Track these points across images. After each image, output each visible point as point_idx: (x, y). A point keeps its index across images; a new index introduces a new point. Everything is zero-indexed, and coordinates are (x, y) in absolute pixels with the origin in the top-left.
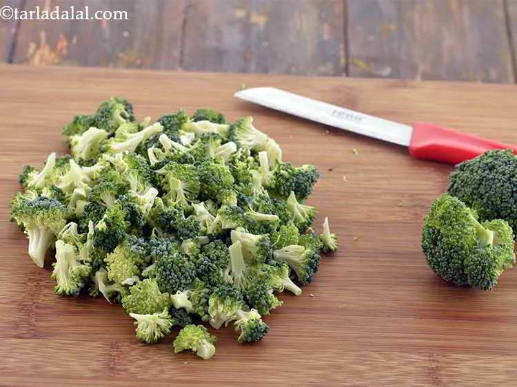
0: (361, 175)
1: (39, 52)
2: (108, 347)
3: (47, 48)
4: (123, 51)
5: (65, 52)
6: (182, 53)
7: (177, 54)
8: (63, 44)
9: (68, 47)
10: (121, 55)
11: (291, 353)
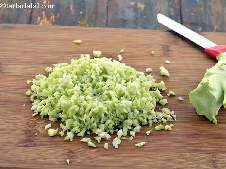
0: (180, 74)
1: (42, 21)
2: (67, 151)
3: (46, 19)
4: (80, 20)
5: (54, 20)
6: (107, 21)
7: (105, 21)
8: (53, 17)
9: (55, 19)
10: (79, 22)
11: (150, 154)
